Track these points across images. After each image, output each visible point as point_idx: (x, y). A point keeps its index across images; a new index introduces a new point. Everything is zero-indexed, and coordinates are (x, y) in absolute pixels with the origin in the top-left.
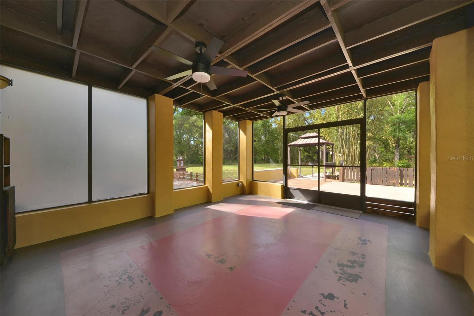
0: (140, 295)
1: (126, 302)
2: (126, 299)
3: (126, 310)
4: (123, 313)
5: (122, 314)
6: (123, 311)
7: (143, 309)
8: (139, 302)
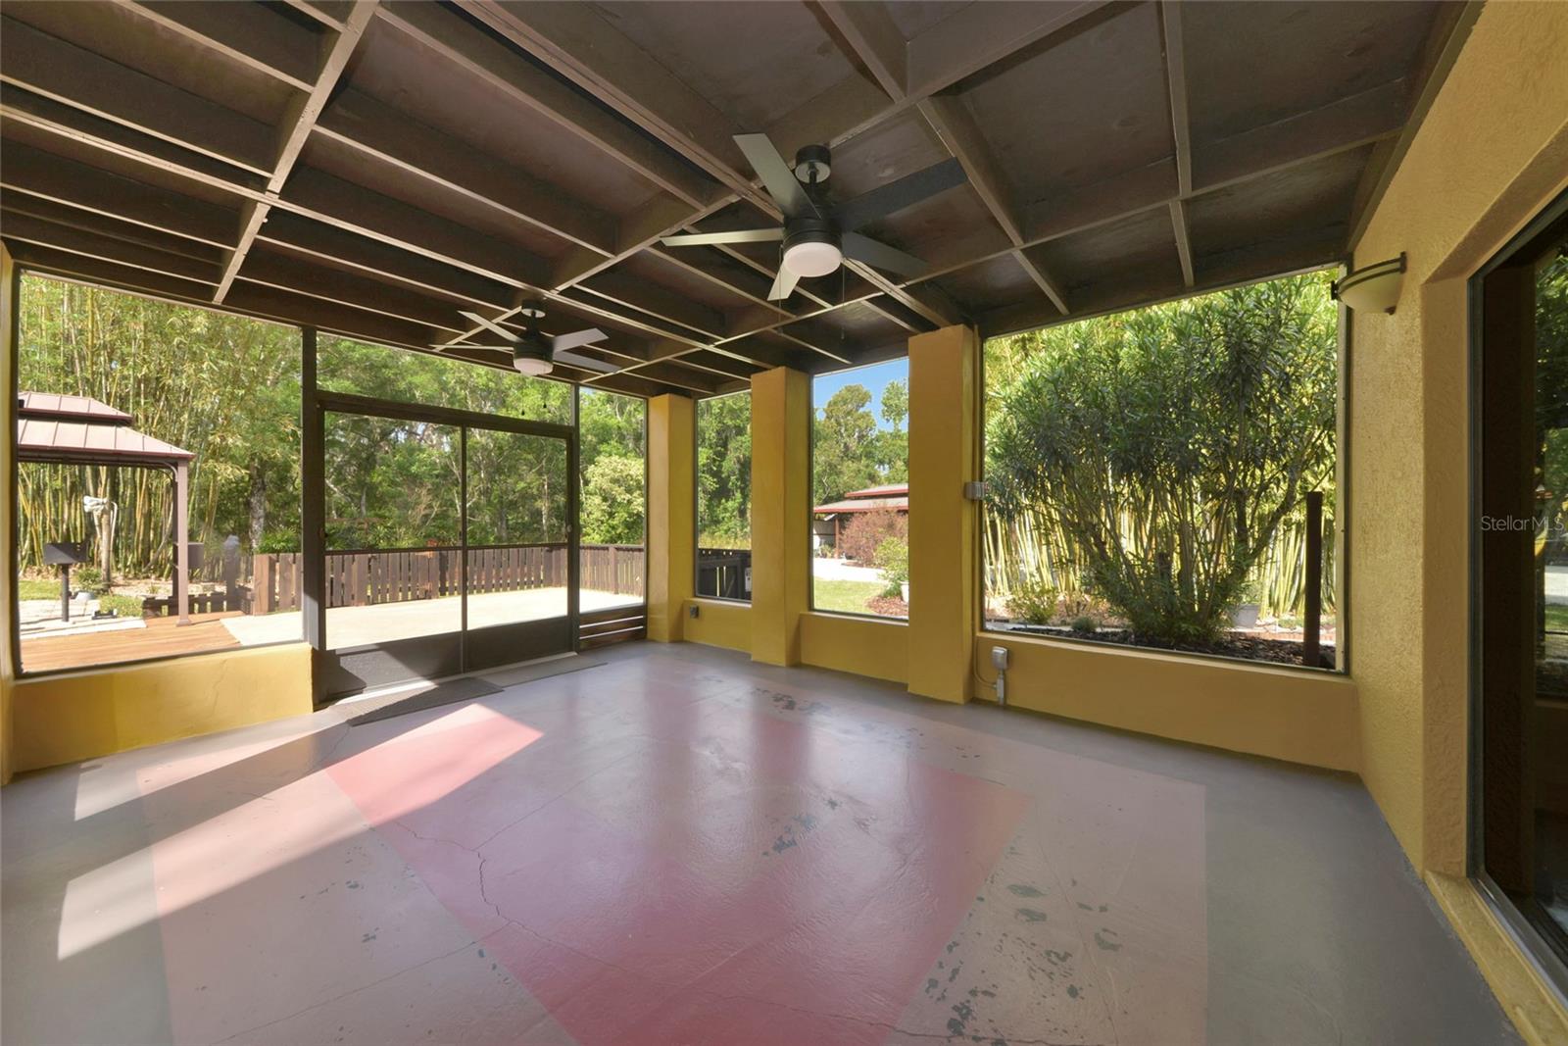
0: (1001, 947)
1: (1039, 968)
2: (1033, 974)
3: (1057, 955)
4: (1067, 955)
5: (1071, 955)
6: (1064, 959)
7: (1027, 921)
8: (1019, 939)
